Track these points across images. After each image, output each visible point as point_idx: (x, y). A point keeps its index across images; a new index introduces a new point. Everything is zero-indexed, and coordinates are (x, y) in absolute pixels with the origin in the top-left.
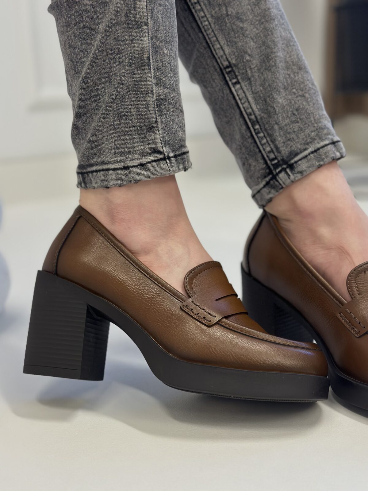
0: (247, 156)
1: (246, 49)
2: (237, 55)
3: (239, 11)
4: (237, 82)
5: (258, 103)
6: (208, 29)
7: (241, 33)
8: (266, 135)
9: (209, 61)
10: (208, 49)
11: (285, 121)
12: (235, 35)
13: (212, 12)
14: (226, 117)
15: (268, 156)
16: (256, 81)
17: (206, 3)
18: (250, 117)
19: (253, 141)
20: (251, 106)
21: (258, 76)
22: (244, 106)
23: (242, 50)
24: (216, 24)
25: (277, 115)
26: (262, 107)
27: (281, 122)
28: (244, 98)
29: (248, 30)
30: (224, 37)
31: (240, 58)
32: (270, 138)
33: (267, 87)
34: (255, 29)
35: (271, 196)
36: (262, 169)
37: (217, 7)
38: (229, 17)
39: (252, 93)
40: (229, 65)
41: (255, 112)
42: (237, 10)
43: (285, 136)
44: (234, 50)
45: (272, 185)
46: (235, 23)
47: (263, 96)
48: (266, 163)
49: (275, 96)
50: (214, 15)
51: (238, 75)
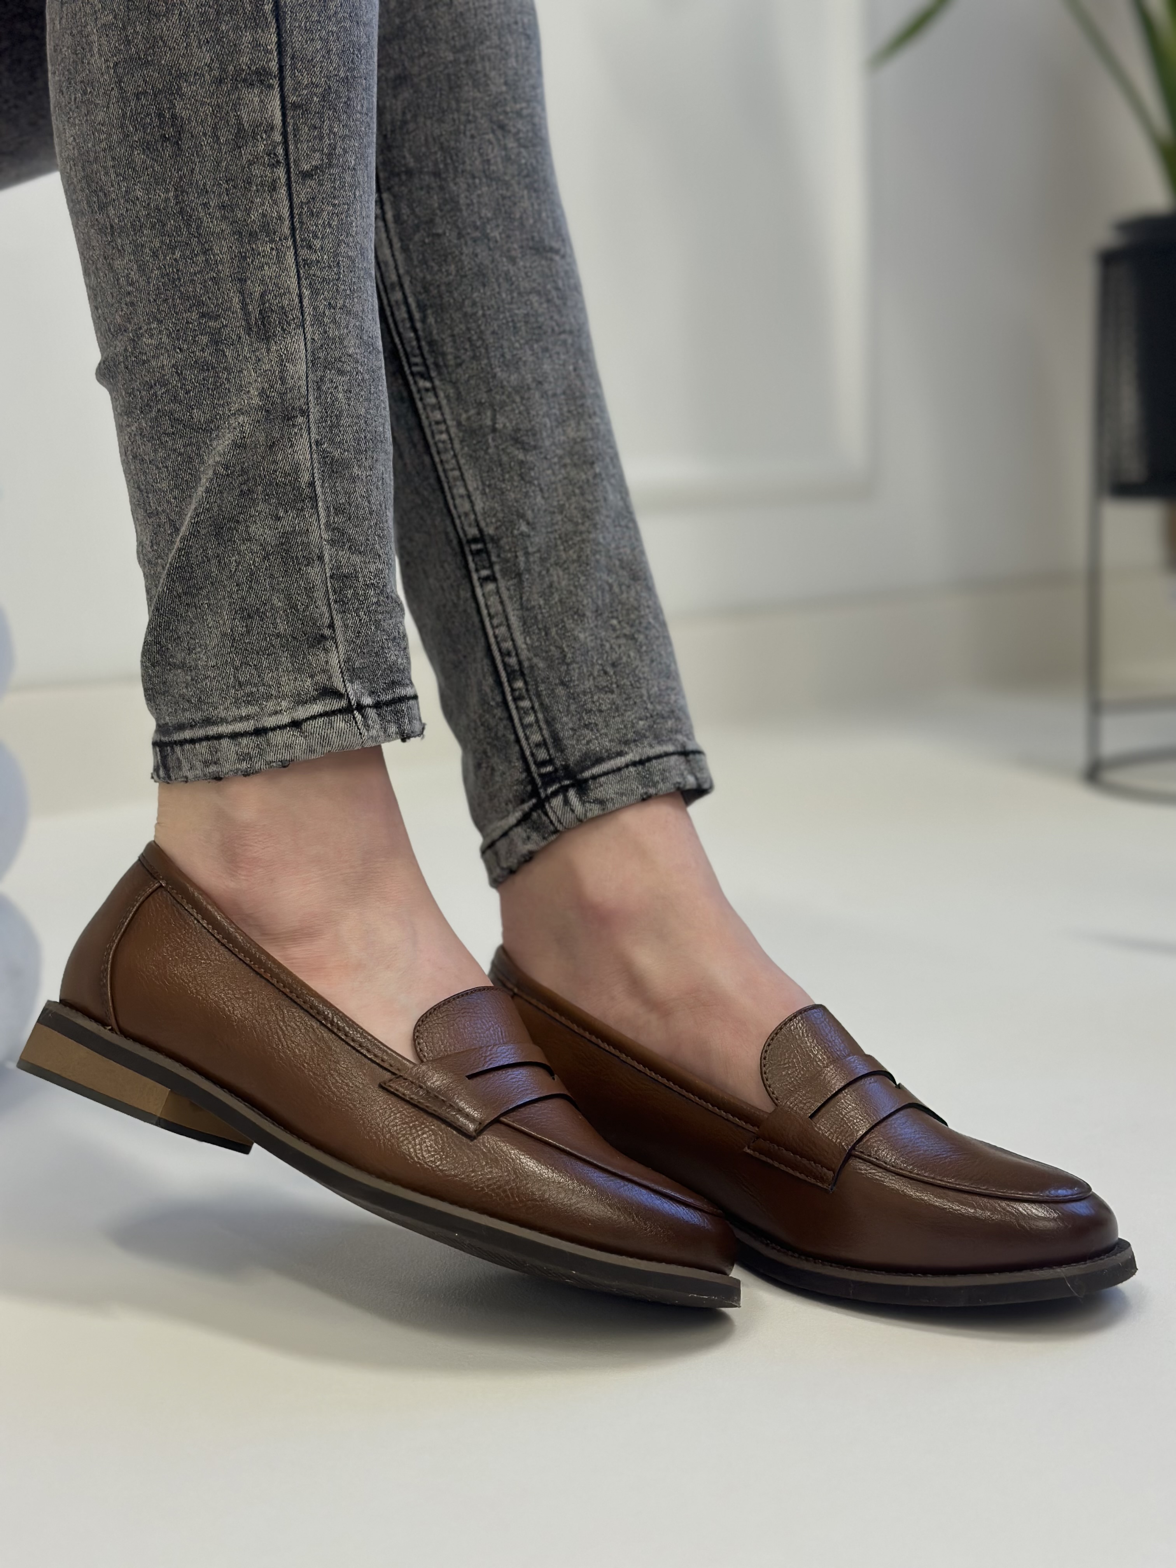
0: (488, 748)
1: (523, 509)
2: (501, 518)
3: (521, 426)
4: (492, 578)
5: (529, 632)
6: (446, 450)
7: (519, 472)
8: (537, 706)
9: (438, 519)
10: (439, 493)
11: (583, 684)
12: (503, 475)
13: (460, 415)
14: (455, 651)
15: (532, 754)
16: (533, 584)
17: (452, 395)
18: (507, 659)
19: (505, 715)
20: (514, 635)
21: (540, 573)
22: (497, 631)
23: (514, 509)
24: (465, 443)
25: (568, 665)
26: (537, 644)
27: (576, 683)
28: (499, 616)
29: (536, 469)
30: (477, 473)
31: (507, 524)
32: (543, 713)
33: (556, 603)
34: (549, 472)
35: (530, 847)
36: (520, 782)
37: (474, 408)
38: (498, 434)
39: (519, 607)
40: (478, 536)
41: (519, 651)
42: (517, 424)
43: (578, 716)
44: (496, 505)
45: (534, 822)
46: (509, 451)
47: (542, 621)
48: (527, 769)
49: (570, 624)
50: (464, 423)
51: (495, 563)
